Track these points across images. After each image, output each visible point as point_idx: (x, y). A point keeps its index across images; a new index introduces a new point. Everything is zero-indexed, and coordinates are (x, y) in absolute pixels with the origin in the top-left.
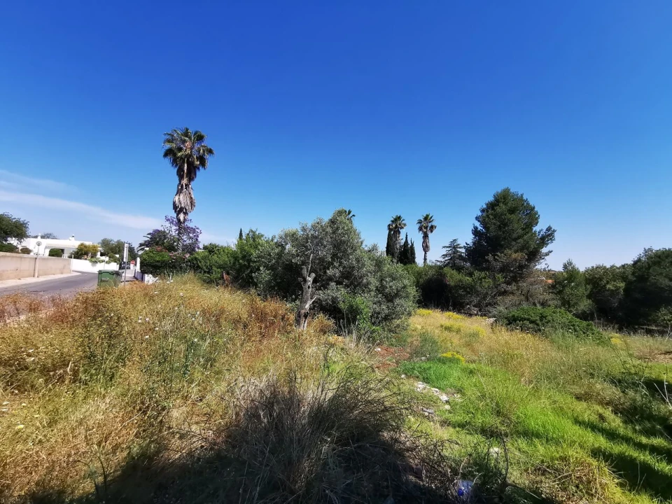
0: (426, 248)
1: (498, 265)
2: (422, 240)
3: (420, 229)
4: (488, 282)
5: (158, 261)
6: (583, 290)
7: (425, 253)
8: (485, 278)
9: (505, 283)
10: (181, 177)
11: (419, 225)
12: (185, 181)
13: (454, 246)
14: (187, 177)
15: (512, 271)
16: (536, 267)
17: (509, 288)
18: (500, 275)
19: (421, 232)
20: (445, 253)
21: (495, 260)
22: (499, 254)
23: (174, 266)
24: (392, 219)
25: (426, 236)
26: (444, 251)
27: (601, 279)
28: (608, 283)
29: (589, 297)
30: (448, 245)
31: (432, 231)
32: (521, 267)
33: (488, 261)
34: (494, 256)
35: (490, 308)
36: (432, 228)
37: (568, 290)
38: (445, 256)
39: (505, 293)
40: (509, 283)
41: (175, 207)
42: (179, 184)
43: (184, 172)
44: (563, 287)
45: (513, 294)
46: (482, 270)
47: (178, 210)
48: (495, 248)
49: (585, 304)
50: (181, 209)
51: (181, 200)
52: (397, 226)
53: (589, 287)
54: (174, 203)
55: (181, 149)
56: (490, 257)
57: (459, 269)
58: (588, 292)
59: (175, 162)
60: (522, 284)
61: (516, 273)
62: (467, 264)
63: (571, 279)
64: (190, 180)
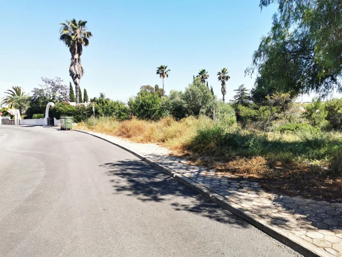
0: (224, 92)
1: (272, 101)
2: (221, 86)
3: (220, 79)
4: (268, 113)
5: (70, 111)
6: (324, 114)
7: (224, 96)
8: (266, 110)
9: (277, 112)
10: (73, 54)
11: (219, 76)
12: (76, 56)
13: (242, 90)
14: (78, 53)
15: (281, 105)
16: (296, 101)
17: (279, 115)
18: (274, 108)
19: (220, 81)
20: (236, 94)
21: (271, 98)
22: (273, 94)
23: (79, 113)
24: (200, 72)
25: (223, 84)
27: (335, 107)
28: (339, 109)
29: (326, 119)
30: (237, 89)
31: (227, 80)
32: (286, 102)
33: (267, 99)
34: (270, 95)
35: (268, 128)
36: (227, 78)
37: (314, 115)
38: (235, 97)
39: (276, 118)
40: (279, 113)
41: (72, 74)
42: (73, 58)
43: (75, 50)
44: (312, 113)
45: (281, 119)
46: (264, 105)
47: (74, 76)
48: (271, 91)
49: (324, 123)
50: (77, 76)
51: (76, 69)
52: (202, 77)
53: (327, 112)
54: (71, 71)
55: (73, 34)
56: (268, 97)
57: (246, 105)
58: (326, 116)
59: (68, 43)
60: (287, 112)
61: (284, 106)
62: (251, 102)
63: (316, 108)
64: (80, 55)
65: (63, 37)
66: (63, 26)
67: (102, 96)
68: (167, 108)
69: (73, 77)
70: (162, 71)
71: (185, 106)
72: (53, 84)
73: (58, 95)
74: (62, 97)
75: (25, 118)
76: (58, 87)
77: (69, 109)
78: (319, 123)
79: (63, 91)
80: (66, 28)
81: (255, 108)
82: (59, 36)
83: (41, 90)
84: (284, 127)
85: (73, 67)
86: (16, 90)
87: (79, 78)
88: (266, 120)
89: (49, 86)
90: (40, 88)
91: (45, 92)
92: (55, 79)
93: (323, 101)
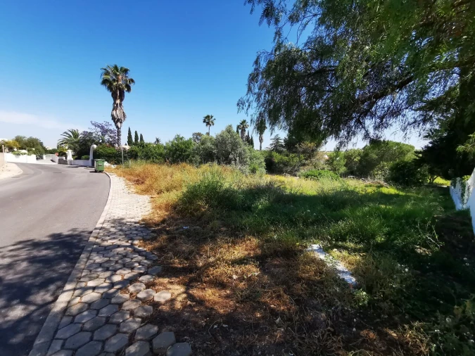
0: (261, 140)
1: (301, 150)
3: (258, 129)
4: (296, 159)
6: (343, 162)
7: (261, 143)
8: (295, 157)
9: (304, 159)
10: (115, 99)
11: (257, 126)
12: (118, 102)
13: (277, 139)
14: (119, 98)
15: (308, 153)
16: (321, 150)
17: (307, 162)
18: (302, 155)
21: (300, 147)
22: (302, 144)
24: (241, 122)
25: (261, 133)
26: (271, 142)
27: (352, 156)
28: (355, 158)
29: (345, 166)
30: (273, 138)
32: (313, 151)
33: (297, 148)
34: (299, 144)
35: (296, 173)
37: (335, 162)
38: (271, 144)
39: (304, 165)
40: (306, 160)
41: (114, 118)
42: (115, 103)
43: (117, 94)
44: (333, 160)
45: (308, 165)
46: (294, 152)
47: (116, 120)
48: (300, 140)
49: (343, 169)
50: (118, 120)
51: (118, 113)
52: (243, 127)
53: (345, 160)
54: (112, 116)
55: (114, 80)
56: (297, 146)
57: (280, 152)
58: (344, 163)
59: (110, 88)
60: (313, 160)
61: (310, 154)
62: (285, 150)
63: (337, 156)
64: (122, 100)
65: (105, 82)
66: (104, 71)
67: (158, 140)
68: (197, 154)
69: (114, 121)
70: (208, 121)
71: (215, 151)
72: (102, 127)
73: (106, 137)
74: (111, 140)
75: (76, 159)
76: (107, 131)
77: (115, 152)
78: (338, 170)
79: (112, 135)
80: (107, 73)
81: (287, 156)
82: (101, 81)
83: (91, 133)
84: (309, 173)
85: (114, 112)
86: (72, 133)
87: (121, 123)
88: (295, 166)
89: (99, 129)
90: (89, 131)
91: (94, 135)
92: (104, 123)
93: (343, 150)
